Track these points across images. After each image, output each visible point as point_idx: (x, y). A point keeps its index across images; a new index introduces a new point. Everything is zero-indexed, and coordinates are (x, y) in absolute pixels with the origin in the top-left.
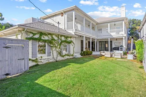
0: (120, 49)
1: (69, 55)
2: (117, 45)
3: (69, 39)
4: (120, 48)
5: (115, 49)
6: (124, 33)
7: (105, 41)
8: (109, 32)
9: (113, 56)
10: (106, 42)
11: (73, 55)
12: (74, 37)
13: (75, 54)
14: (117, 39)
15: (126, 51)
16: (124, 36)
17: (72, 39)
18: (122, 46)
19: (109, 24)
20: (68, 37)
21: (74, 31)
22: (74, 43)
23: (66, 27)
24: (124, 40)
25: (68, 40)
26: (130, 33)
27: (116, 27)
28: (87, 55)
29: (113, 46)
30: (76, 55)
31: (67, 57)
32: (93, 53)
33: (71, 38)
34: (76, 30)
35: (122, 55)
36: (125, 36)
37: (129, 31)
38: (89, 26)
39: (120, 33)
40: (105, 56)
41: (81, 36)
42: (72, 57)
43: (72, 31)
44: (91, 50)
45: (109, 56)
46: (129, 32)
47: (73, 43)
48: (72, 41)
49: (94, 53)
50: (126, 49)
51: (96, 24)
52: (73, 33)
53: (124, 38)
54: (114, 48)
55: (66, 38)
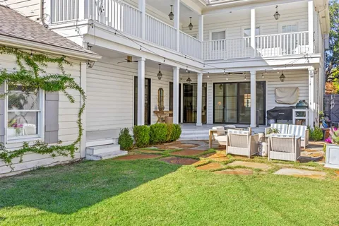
0: (294, 117)
1: (50, 151)
2: (284, 100)
3: (49, 70)
4: (294, 111)
5: (275, 114)
6: (311, 51)
7: (238, 83)
8: (253, 45)
9: (264, 149)
10: (242, 87)
11: (71, 148)
12: (80, 61)
13: (86, 143)
14: (282, 76)
15: (317, 125)
16: (311, 61)
17: (70, 70)
18: (303, 105)
19: (253, 12)
20: (41, 57)
21: (84, 30)
22: (84, 87)
23: (47, 11)
24: (311, 80)
25: (41, 75)
26: (331, 55)
27: (281, 25)
28: (151, 143)
29: (270, 105)
30: (92, 148)
31: (31, 161)
32: (183, 131)
33: (64, 65)
34: (91, 25)
35: (303, 144)
36: (317, 61)
37: (331, 49)
38: (171, 15)
39: (297, 51)
40: (230, 150)
41: (129, 59)
42: (68, 159)
43: (72, 32)
44: (175, 120)
45: (246, 151)
46: (328, 52)
47: (78, 88)
48: (65, 78)
49: (188, 133)
50: (321, 116)
51: (203, 12)
52: (79, 41)
53: (311, 68)
54: (272, 111)
55: (29, 62)
